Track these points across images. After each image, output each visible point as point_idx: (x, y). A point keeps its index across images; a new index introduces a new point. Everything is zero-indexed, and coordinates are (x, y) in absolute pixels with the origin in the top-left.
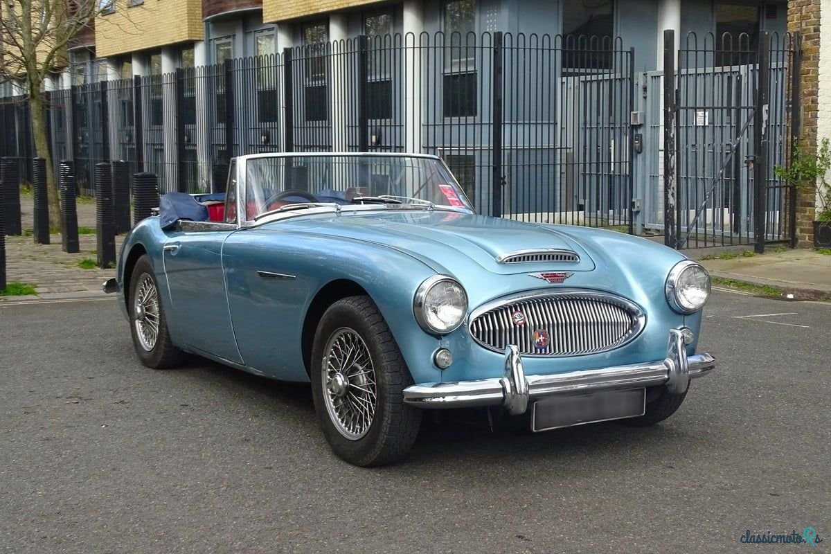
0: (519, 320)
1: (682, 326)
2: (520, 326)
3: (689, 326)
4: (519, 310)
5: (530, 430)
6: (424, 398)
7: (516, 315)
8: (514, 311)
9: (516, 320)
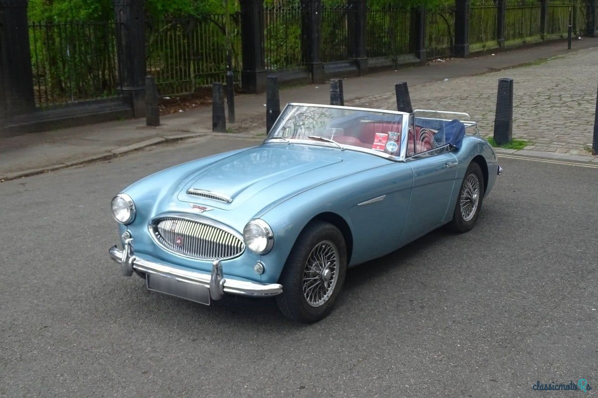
1: (260, 261)
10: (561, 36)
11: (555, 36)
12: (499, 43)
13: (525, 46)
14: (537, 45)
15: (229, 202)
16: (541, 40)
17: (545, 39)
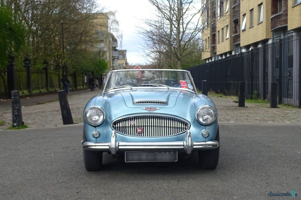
0: (132, 124)
1: (205, 130)
2: (132, 126)
3: (207, 130)
4: (134, 120)
5: (125, 161)
6: (88, 147)
7: (131, 122)
8: (132, 120)
9: (131, 123)
10: (55, 90)
11: (52, 90)
12: (29, 92)
13: (41, 94)
14: (46, 94)
15: (166, 103)
16: (47, 92)
17: (49, 91)
